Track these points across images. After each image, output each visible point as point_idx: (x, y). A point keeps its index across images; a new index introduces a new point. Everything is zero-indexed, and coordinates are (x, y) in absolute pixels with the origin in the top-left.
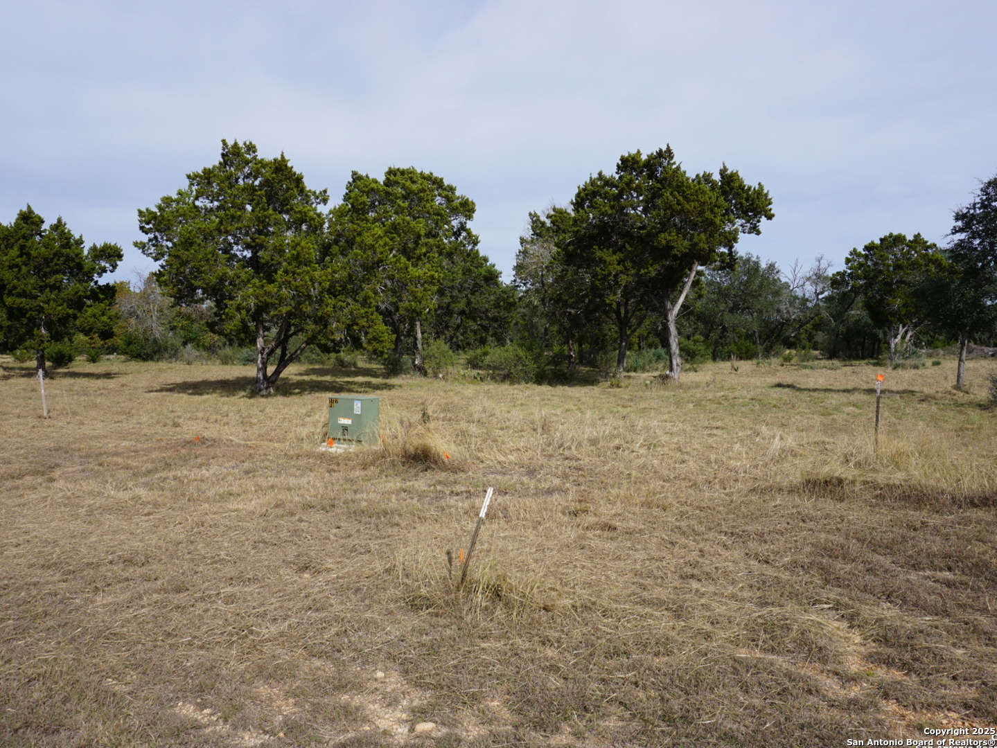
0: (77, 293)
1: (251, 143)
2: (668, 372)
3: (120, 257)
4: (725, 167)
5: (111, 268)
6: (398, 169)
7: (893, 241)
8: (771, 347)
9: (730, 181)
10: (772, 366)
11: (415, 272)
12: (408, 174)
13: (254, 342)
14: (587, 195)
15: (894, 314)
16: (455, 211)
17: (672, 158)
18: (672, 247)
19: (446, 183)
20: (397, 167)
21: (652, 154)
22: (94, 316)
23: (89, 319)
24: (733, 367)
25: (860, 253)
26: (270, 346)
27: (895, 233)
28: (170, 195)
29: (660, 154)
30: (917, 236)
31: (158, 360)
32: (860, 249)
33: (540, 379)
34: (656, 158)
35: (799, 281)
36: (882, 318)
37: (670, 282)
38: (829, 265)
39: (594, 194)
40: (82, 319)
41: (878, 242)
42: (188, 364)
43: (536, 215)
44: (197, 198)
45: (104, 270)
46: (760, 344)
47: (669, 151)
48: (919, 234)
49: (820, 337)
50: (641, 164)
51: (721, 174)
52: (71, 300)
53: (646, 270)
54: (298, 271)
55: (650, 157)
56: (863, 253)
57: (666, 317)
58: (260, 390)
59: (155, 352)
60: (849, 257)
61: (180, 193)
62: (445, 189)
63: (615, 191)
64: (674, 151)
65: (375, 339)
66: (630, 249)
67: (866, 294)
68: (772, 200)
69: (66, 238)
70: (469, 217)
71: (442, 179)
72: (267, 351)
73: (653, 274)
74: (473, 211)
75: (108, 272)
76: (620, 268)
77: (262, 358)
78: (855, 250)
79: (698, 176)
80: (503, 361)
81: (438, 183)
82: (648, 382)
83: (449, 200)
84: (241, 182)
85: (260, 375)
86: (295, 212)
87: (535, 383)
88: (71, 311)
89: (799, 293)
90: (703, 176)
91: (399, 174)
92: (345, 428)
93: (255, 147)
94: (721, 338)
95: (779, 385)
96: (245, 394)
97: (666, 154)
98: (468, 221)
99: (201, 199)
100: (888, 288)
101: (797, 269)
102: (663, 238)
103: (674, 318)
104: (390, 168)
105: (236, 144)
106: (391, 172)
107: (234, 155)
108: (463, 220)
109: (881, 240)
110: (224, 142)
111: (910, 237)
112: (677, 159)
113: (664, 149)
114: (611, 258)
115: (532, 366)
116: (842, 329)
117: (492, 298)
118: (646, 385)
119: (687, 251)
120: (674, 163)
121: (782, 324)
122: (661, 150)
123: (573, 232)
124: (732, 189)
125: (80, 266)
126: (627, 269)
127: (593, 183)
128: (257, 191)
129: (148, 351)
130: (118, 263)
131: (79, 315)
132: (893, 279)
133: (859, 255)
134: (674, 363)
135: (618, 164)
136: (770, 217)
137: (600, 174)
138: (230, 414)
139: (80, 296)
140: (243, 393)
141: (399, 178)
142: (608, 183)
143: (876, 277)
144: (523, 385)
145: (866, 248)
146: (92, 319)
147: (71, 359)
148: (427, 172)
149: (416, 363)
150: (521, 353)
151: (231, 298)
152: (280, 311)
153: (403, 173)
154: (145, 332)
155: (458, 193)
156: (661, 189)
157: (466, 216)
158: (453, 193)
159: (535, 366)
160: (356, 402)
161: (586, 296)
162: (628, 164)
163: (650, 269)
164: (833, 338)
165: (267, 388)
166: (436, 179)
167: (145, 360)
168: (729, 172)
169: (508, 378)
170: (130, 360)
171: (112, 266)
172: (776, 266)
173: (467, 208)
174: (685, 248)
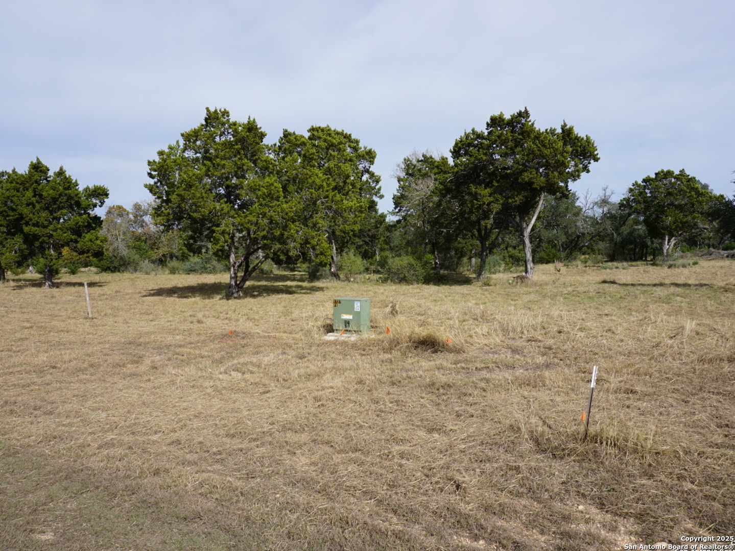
0: (78, 223)
1: (225, 110)
2: (524, 274)
3: (107, 195)
4: (565, 124)
5: (100, 204)
6: (320, 128)
7: (664, 175)
8: (571, 253)
9: (567, 133)
10: (579, 267)
11: (347, 203)
12: (326, 131)
13: (228, 257)
14: (463, 145)
15: (665, 228)
16: (361, 157)
17: (529, 117)
18: (533, 183)
19: (353, 137)
20: (318, 126)
21: (514, 114)
22: (91, 240)
23: (87, 243)
24: (556, 268)
25: (640, 184)
26: (240, 261)
27: (665, 170)
28: (163, 149)
29: (520, 114)
30: (682, 171)
31: (123, 271)
32: (640, 182)
33: (427, 280)
34: (517, 117)
35: (590, 205)
36: (656, 230)
37: (526, 208)
38: (612, 193)
39: (470, 145)
40: (82, 243)
41: (653, 176)
42: (147, 274)
43: (409, 160)
44: (184, 152)
45: (95, 206)
46: (563, 251)
47: (526, 112)
48: (683, 170)
49: (602, 245)
50: (505, 122)
51: (562, 129)
52: (73, 229)
53: (513, 200)
54: (271, 205)
55: (513, 117)
56: (642, 184)
57: (522, 234)
58: (233, 294)
59: (120, 265)
60: (632, 187)
61: (170, 148)
62: (352, 142)
63: (486, 142)
64: (530, 112)
65: (322, 254)
66: (497, 185)
67: (645, 214)
68: (597, 148)
69: (69, 183)
70: (372, 163)
71: (350, 135)
72: (237, 264)
73: (518, 203)
74: (374, 158)
75: (98, 207)
76: (491, 199)
77: (234, 270)
78: (636, 182)
79: (546, 130)
80: (399, 268)
81: (348, 137)
82: (510, 281)
83: (355, 149)
84: (217, 139)
85: (233, 283)
86: (262, 160)
87: (423, 283)
88: (73, 237)
89: (590, 213)
90: (550, 130)
91: (320, 131)
92: (347, 323)
93: (228, 113)
94: (538, 247)
95: (604, 282)
96: (221, 297)
97: (524, 114)
98: (371, 166)
99: (186, 152)
100: (661, 209)
101: (588, 196)
102: (526, 176)
103: (528, 234)
104: (312, 126)
105: (216, 111)
106: (312, 130)
107: (214, 119)
108: (367, 165)
109: (656, 174)
110: (207, 109)
111: (677, 172)
112: (532, 118)
113: (523, 110)
114: (484, 192)
115: (421, 271)
116: (619, 239)
117: (372, 221)
118: (509, 284)
119: (545, 185)
120: (530, 121)
121: (578, 237)
122: (520, 112)
123: (453, 173)
124: (570, 139)
125: (78, 204)
126: (497, 200)
127: (467, 136)
128: (234, 145)
129: (116, 264)
130: (105, 200)
131: (79, 239)
132: (665, 203)
133: (639, 186)
134: (529, 267)
135: (487, 122)
136: (596, 160)
137: (473, 130)
138: (229, 313)
139: (80, 226)
140: (219, 297)
141: (321, 134)
142: (479, 136)
143: (652, 201)
144: (416, 286)
145: (644, 181)
146: (90, 243)
147: (57, 272)
148: (339, 130)
149: (332, 270)
150: (413, 262)
151: (218, 226)
152: (257, 235)
153: (323, 130)
154: (114, 250)
155: (361, 145)
156: (522, 140)
157: (370, 162)
158: (358, 145)
159: (423, 271)
160: (356, 303)
161: (456, 219)
162: (496, 122)
163: (516, 199)
164: (613, 246)
165: (238, 292)
166: (346, 134)
167: (113, 271)
168: (568, 127)
169: (403, 280)
170: (101, 272)
171: (100, 202)
172: (577, 194)
173: (370, 156)
174: (543, 183)
